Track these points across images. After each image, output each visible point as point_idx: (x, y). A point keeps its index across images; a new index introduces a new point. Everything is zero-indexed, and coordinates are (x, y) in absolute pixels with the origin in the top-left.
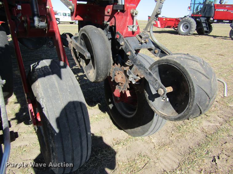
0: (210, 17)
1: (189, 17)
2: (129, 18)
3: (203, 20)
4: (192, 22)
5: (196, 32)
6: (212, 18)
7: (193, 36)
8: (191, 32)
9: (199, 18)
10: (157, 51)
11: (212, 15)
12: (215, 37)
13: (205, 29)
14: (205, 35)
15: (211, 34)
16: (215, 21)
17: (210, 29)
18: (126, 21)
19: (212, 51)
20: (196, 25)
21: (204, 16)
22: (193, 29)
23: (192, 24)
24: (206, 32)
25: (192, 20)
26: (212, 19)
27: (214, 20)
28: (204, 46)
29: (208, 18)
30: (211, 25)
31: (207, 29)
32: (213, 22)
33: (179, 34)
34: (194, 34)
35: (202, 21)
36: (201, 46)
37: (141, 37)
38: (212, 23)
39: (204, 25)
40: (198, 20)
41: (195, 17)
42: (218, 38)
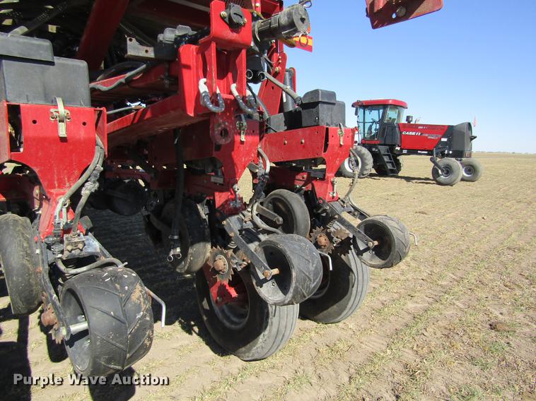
0: (394, 145)
1: (359, 144)
2: (330, 185)
3: (383, 149)
4: (364, 154)
5: (374, 171)
6: (399, 146)
7: (370, 180)
8: (365, 172)
9: (375, 146)
10: (356, 213)
11: (398, 142)
12: (408, 179)
13: (389, 166)
14: (392, 177)
15: (400, 174)
16: (405, 151)
17: (397, 165)
18: (327, 188)
19: (407, 206)
20: (372, 160)
21: (383, 143)
22: (367, 167)
23: (365, 157)
24: (392, 171)
25: (365, 151)
26: (398, 148)
27: (402, 149)
28: (393, 198)
29: (392, 147)
30: (398, 158)
31: (393, 166)
32: (401, 153)
33: (345, 177)
34: (371, 175)
35: (382, 152)
36: (387, 197)
37: (344, 202)
38: (399, 155)
39: (386, 159)
40: (374, 149)
41: (368, 144)
42: (414, 181)
